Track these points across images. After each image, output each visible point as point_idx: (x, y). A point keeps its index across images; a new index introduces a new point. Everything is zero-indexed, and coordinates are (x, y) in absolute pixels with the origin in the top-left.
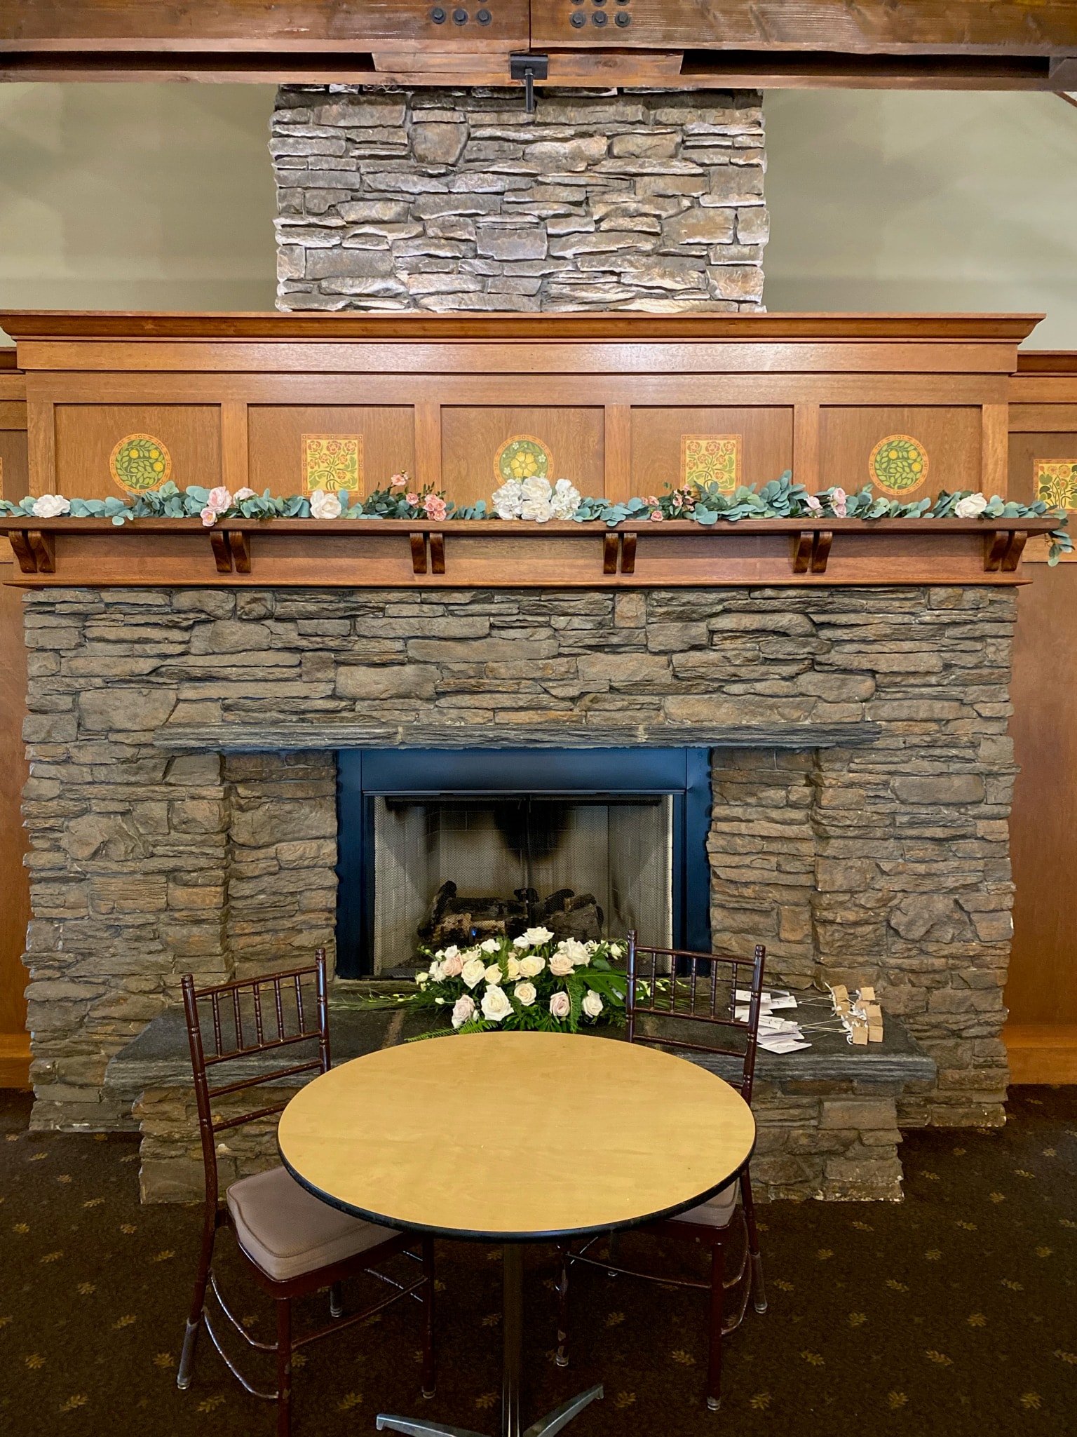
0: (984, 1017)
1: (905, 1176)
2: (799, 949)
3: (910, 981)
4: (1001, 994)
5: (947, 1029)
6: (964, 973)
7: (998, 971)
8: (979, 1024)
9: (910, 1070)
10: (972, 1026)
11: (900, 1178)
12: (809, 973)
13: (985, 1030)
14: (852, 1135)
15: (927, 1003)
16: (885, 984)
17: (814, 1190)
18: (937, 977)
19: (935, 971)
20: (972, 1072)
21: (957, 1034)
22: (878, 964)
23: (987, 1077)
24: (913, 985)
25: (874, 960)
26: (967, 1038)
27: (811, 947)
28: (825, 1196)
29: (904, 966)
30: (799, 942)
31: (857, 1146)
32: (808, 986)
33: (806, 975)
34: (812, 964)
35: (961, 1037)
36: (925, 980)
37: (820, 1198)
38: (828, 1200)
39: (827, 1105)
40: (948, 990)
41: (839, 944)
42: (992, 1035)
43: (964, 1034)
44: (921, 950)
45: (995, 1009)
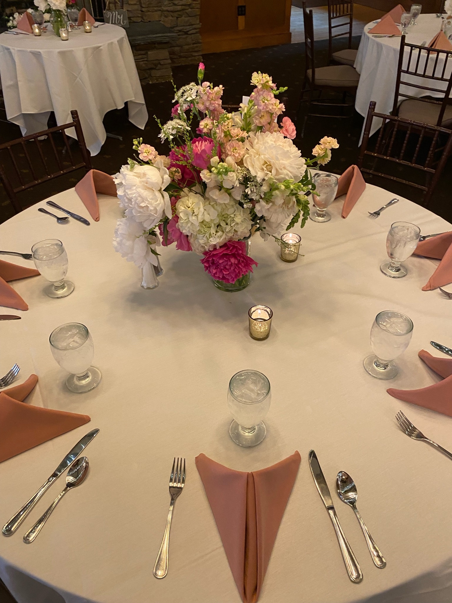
0: (194, 26)
1: (173, 73)
2: (136, 7)
3: (172, 16)
4: (199, 18)
5: (184, 32)
6: (187, 11)
7: (197, 10)
8: (193, 29)
9: (171, 38)
10: (190, 30)
11: (172, 74)
12: (140, 15)
13: (194, 31)
14: (156, 62)
15: (177, 23)
16: (164, 17)
17: (149, 81)
18: (179, 13)
19: (178, 11)
20: (192, 46)
21: (186, 33)
22: (160, 10)
23: (197, 47)
24: (172, 17)
25: (160, 8)
26: (190, 34)
27: (139, 6)
28: (152, 82)
29: (169, 10)
30: (135, 4)
31: (159, 66)
32: (140, 21)
33: (138, 17)
34: (140, 12)
35: (188, 34)
36: (176, 14)
37: (151, 83)
38: (153, 83)
39: (149, 53)
40: (183, 18)
41: (148, 3)
42: (196, 33)
43: (189, 33)
44: (173, 3)
45: (197, 23)
